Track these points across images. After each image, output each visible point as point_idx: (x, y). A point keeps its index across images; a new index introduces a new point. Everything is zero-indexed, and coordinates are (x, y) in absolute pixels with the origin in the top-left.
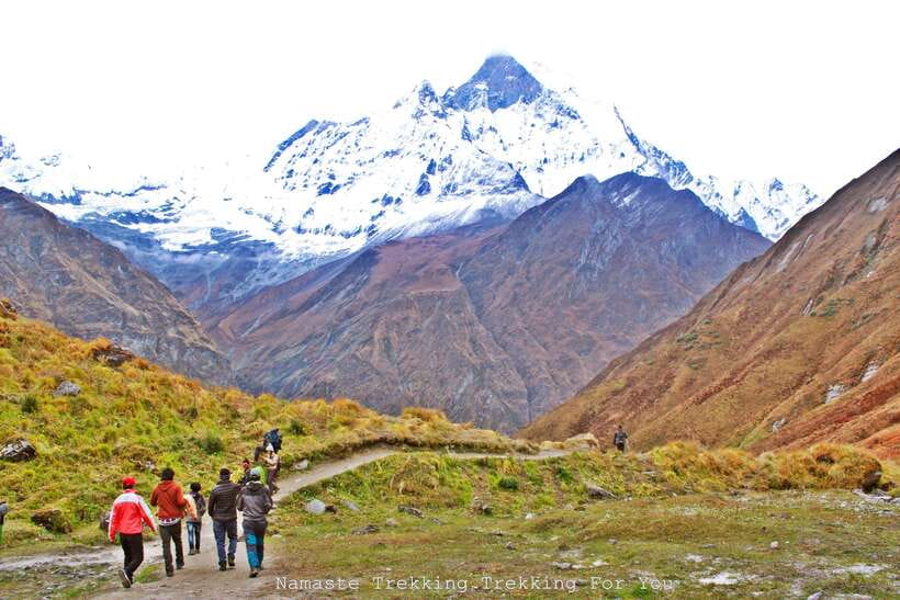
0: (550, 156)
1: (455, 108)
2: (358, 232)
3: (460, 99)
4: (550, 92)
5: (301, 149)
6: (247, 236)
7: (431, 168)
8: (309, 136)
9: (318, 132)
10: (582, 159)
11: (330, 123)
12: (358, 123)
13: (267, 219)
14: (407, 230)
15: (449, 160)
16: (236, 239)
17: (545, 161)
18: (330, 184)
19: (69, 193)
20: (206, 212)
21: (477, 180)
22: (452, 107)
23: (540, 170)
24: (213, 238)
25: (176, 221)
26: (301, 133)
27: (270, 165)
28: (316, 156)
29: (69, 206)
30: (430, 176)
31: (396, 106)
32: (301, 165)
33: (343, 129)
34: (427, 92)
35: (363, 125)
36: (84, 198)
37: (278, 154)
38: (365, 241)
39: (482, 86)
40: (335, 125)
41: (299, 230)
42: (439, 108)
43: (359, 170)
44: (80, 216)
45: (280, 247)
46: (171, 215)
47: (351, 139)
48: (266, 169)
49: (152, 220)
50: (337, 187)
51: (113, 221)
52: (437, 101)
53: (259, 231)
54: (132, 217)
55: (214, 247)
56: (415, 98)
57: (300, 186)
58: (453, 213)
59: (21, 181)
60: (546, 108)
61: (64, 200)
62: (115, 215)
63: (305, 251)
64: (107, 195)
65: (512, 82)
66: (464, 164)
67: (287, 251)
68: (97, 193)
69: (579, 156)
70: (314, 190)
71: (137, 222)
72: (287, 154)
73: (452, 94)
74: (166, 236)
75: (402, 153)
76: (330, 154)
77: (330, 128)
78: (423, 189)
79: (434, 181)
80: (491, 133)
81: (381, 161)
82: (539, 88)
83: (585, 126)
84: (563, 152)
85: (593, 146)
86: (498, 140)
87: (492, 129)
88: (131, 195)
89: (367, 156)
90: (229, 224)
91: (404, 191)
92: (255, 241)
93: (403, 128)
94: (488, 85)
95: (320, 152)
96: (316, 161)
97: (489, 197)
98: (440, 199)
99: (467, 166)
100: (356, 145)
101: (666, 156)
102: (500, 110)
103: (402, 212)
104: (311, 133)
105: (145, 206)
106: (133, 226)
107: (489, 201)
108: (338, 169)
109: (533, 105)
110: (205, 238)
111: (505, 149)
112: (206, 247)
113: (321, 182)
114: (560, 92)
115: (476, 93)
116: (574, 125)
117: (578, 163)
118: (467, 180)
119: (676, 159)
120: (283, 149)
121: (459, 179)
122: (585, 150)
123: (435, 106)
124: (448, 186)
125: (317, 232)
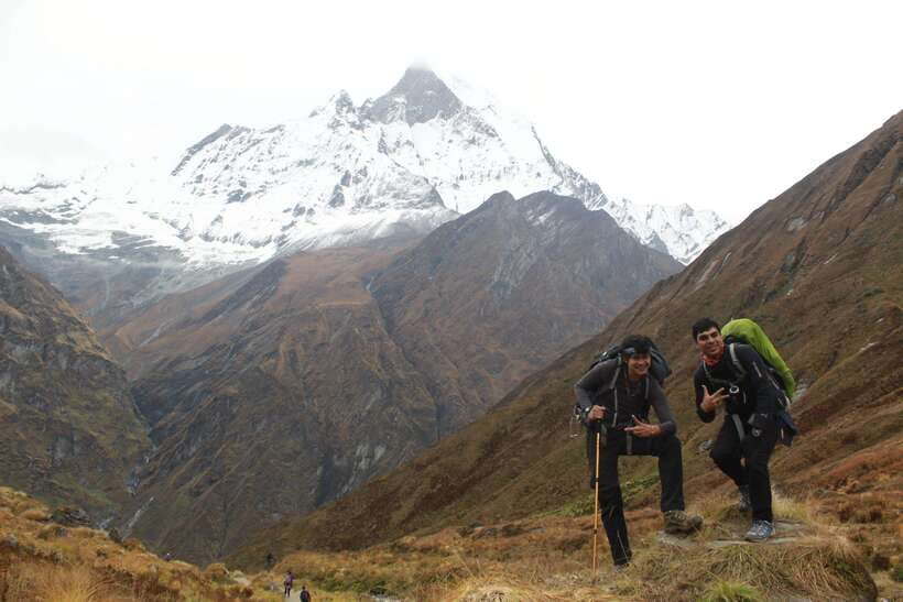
0: (466, 173)
1: (373, 120)
2: (269, 242)
3: (377, 111)
4: (469, 109)
5: (213, 154)
6: (151, 242)
7: (346, 180)
8: (220, 141)
9: (231, 138)
10: (498, 177)
11: (243, 129)
12: (272, 130)
13: (173, 225)
14: (318, 241)
15: (364, 172)
16: (139, 244)
17: (462, 177)
18: (240, 192)
20: (107, 215)
21: (392, 193)
22: (369, 118)
23: (456, 186)
24: (115, 242)
25: (75, 222)
26: (212, 138)
27: (178, 168)
28: (228, 162)
30: (344, 187)
31: (314, 114)
32: (211, 171)
33: (256, 136)
34: (344, 102)
35: (277, 133)
37: (187, 158)
38: (275, 251)
39: (401, 99)
40: (248, 130)
41: (207, 238)
42: (356, 119)
43: (271, 178)
45: (186, 255)
46: (68, 216)
47: (264, 147)
48: (174, 173)
49: (47, 220)
50: (249, 195)
51: (4, 220)
52: (354, 111)
53: (164, 237)
54: (25, 216)
55: (115, 252)
56: (332, 108)
57: (209, 191)
58: (366, 226)
60: (464, 124)
62: (6, 213)
63: (212, 259)
65: (431, 97)
66: (379, 177)
67: (193, 259)
69: (494, 174)
70: (223, 197)
71: (31, 222)
72: (197, 158)
73: (370, 106)
74: (63, 238)
75: (316, 163)
76: (243, 160)
77: (243, 134)
78: (337, 200)
79: (350, 193)
80: (407, 147)
81: (294, 170)
82: (458, 104)
83: (502, 145)
84: (479, 169)
85: (509, 165)
86: (415, 154)
87: (409, 143)
88: (26, 192)
89: (280, 164)
90: (132, 228)
91: (317, 202)
92: (160, 247)
93: (318, 137)
94: (407, 98)
95: (231, 158)
96: (227, 167)
97: (403, 211)
98: (353, 211)
99: (382, 179)
100: (270, 153)
101: (582, 178)
102: (418, 125)
103: (314, 224)
104: (223, 138)
105: (41, 206)
106: (26, 226)
107: (403, 215)
108: (249, 176)
109: (451, 120)
110: (106, 242)
111: (421, 164)
112: (106, 252)
113: (231, 189)
114: (478, 109)
115: (394, 106)
116: (492, 143)
117: (494, 181)
118: (381, 193)
119: (591, 181)
120: (193, 153)
121: (373, 191)
122: (502, 168)
123: (352, 117)
124: (362, 199)
125: (225, 240)
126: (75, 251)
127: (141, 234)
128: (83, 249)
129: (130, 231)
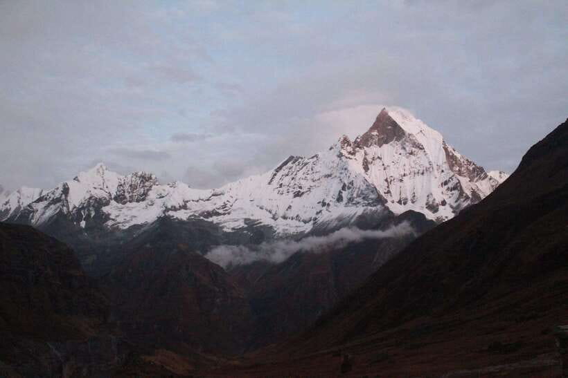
0: (407, 172)
1: (360, 148)
2: (310, 221)
3: (364, 141)
4: (410, 135)
5: (286, 172)
6: (261, 223)
7: (344, 188)
8: (290, 164)
9: (294, 163)
10: (423, 174)
11: (300, 158)
12: (313, 158)
13: (270, 212)
14: (329, 224)
15: (352, 183)
16: (256, 224)
17: (404, 175)
18: (299, 191)
19: (182, 203)
20: (242, 209)
21: (363, 196)
22: (358, 147)
23: (401, 181)
24: (246, 223)
25: (229, 213)
26: (286, 163)
27: (271, 181)
28: (293, 176)
29: (183, 211)
30: (343, 192)
31: (331, 149)
32: (286, 180)
33: (306, 161)
34: (346, 141)
35: (315, 159)
36: (188, 204)
37: (275, 175)
38: (312, 227)
39: (375, 133)
40: (302, 158)
41: (285, 218)
42: (352, 150)
43: (312, 184)
44: (187, 217)
45: (275, 229)
46: (226, 210)
47: (309, 166)
48: (269, 183)
49: (218, 214)
50: (303, 193)
51: (202, 218)
52: (350, 145)
53: (266, 220)
54: (209, 214)
55: (246, 229)
56: (339, 145)
57: (285, 191)
58: (348, 217)
59: (160, 198)
60: (407, 144)
61: (181, 208)
62: (202, 214)
63: (286, 232)
64: (198, 201)
65: (390, 129)
66: (358, 187)
67: (278, 231)
68: (193, 201)
69: (421, 172)
70: (291, 195)
71: (211, 217)
72: (279, 174)
73: (359, 140)
74: (225, 224)
75: (333, 176)
76: (300, 174)
77: (300, 160)
78: (340, 199)
79: (345, 194)
80: (378, 160)
81: (323, 180)
82: (403, 133)
83: (426, 154)
84: (413, 169)
85: (429, 166)
86: (381, 164)
87: (378, 158)
88: (208, 200)
89: (316, 177)
90: (252, 215)
91: (331, 199)
92: (264, 225)
93: (333, 162)
94: (378, 132)
95: (295, 173)
96: (293, 179)
97: (365, 207)
98: (346, 205)
99: (359, 188)
100: (312, 169)
101: (474, 164)
102: (384, 145)
103: (330, 212)
104: (290, 163)
105: (214, 207)
106: (210, 219)
107: (364, 210)
108: (303, 183)
109: (401, 142)
110: (242, 224)
111: (384, 169)
112: (242, 229)
113: (295, 190)
114: (414, 134)
115: (372, 137)
116: (421, 153)
117: (420, 176)
118: (358, 196)
119: (478, 166)
120: (277, 171)
121: (355, 195)
122: (425, 169)
123: (349, 149)
124: (350, 198)
125: (292, 219)
126: (230, 231)
127: (256, 219)
128: (233, 229)
129: (252, 218)
